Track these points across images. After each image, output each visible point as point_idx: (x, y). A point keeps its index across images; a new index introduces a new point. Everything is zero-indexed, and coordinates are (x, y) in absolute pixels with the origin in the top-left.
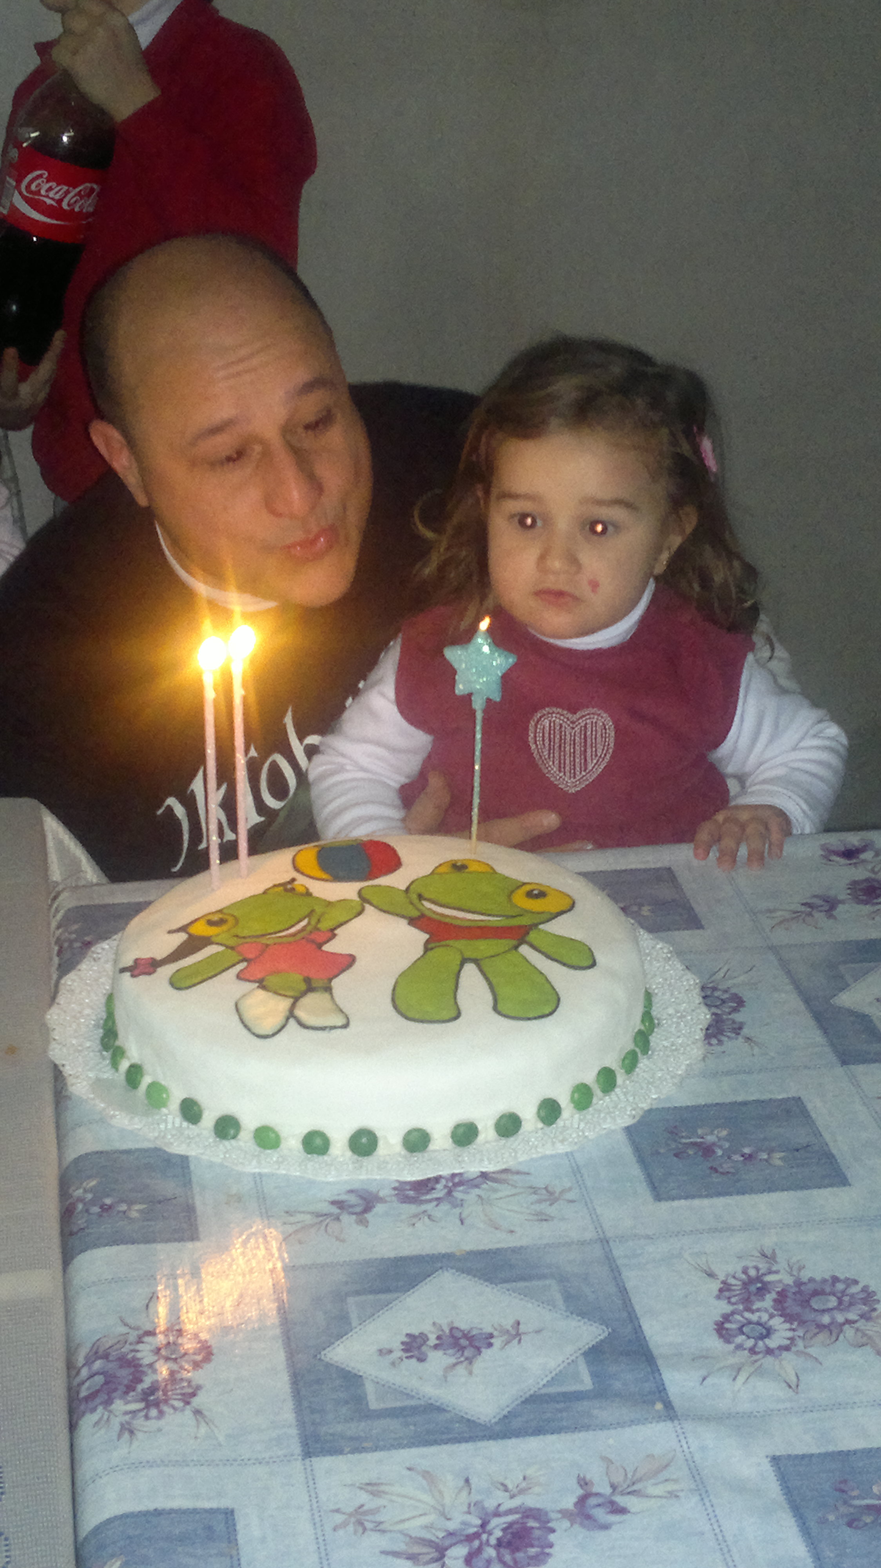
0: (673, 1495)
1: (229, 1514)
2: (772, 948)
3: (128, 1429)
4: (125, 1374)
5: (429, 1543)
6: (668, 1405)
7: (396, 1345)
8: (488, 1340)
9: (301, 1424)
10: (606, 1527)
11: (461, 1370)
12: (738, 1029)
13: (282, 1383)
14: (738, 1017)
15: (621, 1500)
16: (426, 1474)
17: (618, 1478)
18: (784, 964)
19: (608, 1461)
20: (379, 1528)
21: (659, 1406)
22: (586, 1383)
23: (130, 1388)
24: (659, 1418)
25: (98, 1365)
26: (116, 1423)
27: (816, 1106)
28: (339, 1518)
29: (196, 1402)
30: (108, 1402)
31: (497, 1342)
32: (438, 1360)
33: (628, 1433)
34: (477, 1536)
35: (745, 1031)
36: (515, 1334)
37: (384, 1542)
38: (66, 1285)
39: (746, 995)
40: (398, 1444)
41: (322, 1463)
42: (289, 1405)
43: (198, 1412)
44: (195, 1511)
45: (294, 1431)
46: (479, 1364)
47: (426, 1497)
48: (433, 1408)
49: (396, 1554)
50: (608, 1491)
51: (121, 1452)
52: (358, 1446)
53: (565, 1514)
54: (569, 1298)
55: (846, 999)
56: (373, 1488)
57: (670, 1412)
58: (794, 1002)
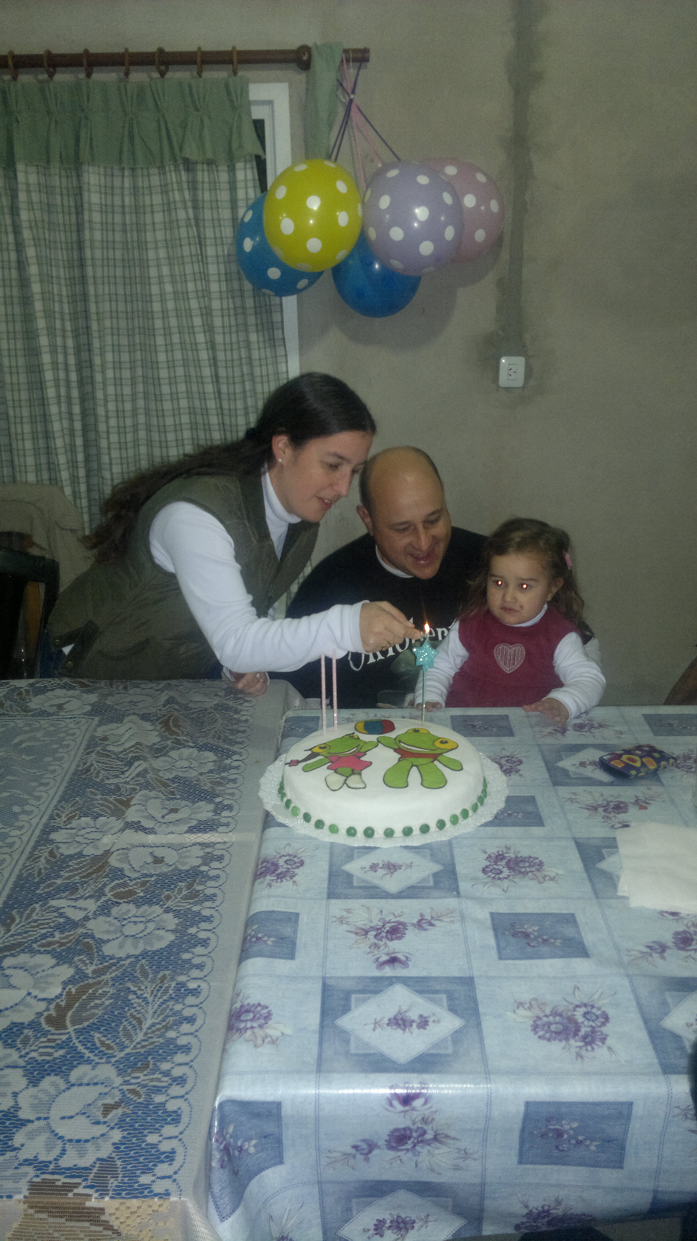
0: (453, 922)
1: (297, 915)
2: (538, 745)
3: (270, 885)
4: (272, 868)
5: (362, 929)
6: (458, 893)
7: (368, 866)
8: (400, 867)
9: (329, 888)
10: (426, 930)
11: (388, 876)
12: (517, 771)
13: (325, 875)
14: (519, 767)
15: (433, 922)
16: (368, 908)
17: (434, 915)
18: (541, 752)
19: (432, 909)
20: (348, 923)
21: (455, 893)
22: (431, 884)
23: (273, 872)
24: (454, 897)
25: (264, 864)
26: (266, 883)
27: (539, 800)
28: (334, 919)
29: (295, 879)
30: (265, 876)
31: (403, 868)
32: (381, 872)
33: (442, 900)
34: (380, 929)
35: (520, 772)
36: (410, 866)
37: (349, 928)
38: (261, 838)
39: (524, 760)
40: (361, 898)
41: (333, 901)
42: (327, 882)
43: (294, 882)
44: (286, 912)
45: (326, 891)
46: (396, 874)
47: (366, 916)
48: (375, 887)
49: (351, 932)
50: (429, 918)
51: (266, 892)
52: (346, 897)
53: (413, 925)
54: (432, 855)
55: (560, 764)
56: (348, 911)
57: (458, 895)
58: (542, 764)
